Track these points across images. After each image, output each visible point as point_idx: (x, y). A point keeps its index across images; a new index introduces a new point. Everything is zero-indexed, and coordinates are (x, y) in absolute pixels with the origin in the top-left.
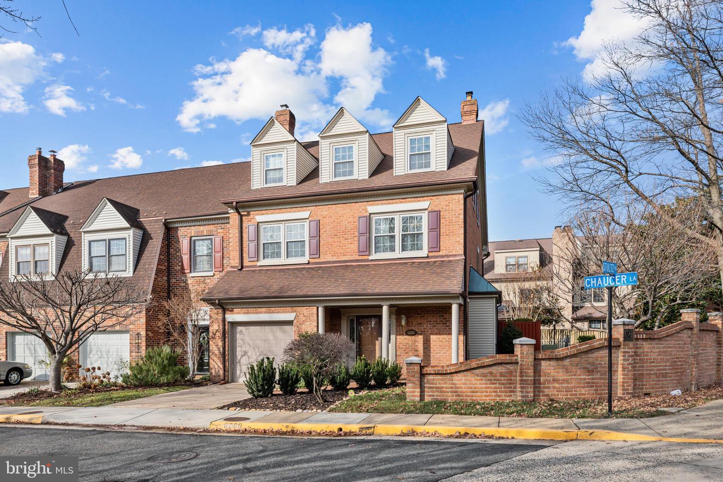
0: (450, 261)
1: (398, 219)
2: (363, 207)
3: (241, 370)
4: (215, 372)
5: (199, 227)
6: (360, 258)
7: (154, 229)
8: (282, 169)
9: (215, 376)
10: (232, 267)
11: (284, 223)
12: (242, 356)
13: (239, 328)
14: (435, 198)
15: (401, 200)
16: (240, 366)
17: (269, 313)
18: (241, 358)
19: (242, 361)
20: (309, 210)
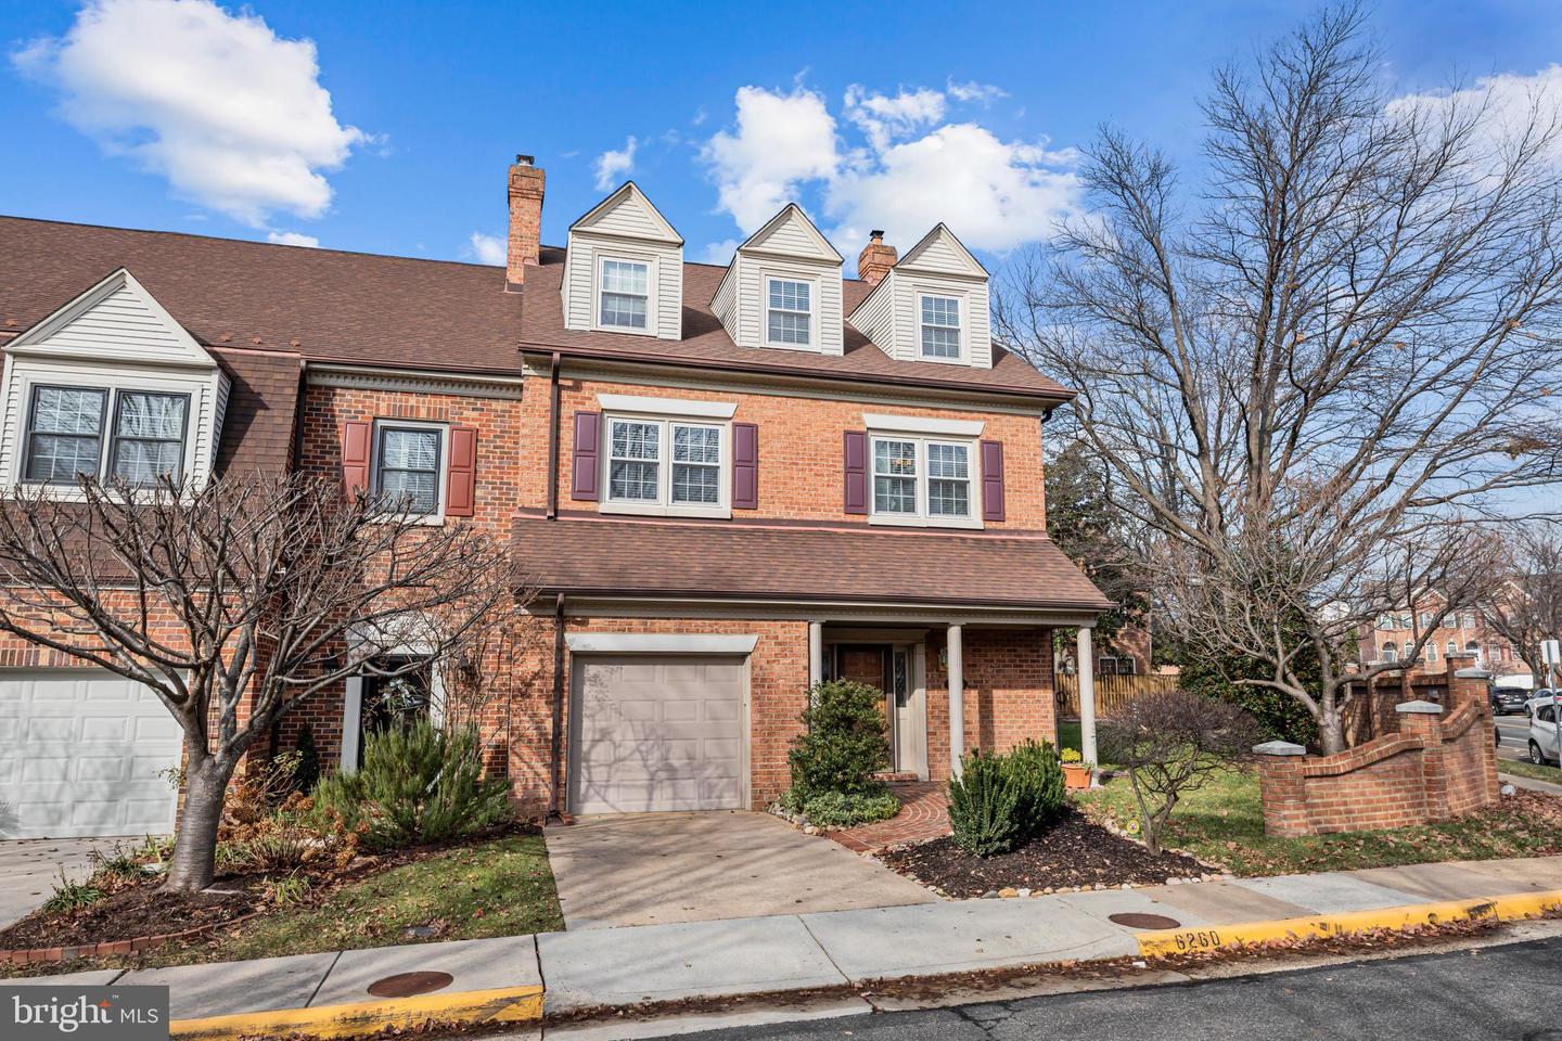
0: (1031, 543)
1: (921, 447)
2: (855, 414)
3: (590, 781)
4: (525, 788)
5: (404, 397)
6: (850, 518)
7: (268, 382)
8: (646, 298)
9: (524, 802)
10: (523, 509)
11: (667, 419)
12: (595, 742)
13: (591, 670)
14: (992, 417)
15: (929, 411)
16: (589, 768)
17: (688, 631)
18: (592, 747)
19: (594, 756)
20: (733, 401)
